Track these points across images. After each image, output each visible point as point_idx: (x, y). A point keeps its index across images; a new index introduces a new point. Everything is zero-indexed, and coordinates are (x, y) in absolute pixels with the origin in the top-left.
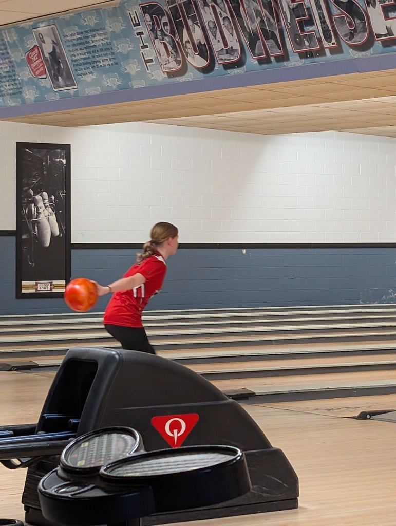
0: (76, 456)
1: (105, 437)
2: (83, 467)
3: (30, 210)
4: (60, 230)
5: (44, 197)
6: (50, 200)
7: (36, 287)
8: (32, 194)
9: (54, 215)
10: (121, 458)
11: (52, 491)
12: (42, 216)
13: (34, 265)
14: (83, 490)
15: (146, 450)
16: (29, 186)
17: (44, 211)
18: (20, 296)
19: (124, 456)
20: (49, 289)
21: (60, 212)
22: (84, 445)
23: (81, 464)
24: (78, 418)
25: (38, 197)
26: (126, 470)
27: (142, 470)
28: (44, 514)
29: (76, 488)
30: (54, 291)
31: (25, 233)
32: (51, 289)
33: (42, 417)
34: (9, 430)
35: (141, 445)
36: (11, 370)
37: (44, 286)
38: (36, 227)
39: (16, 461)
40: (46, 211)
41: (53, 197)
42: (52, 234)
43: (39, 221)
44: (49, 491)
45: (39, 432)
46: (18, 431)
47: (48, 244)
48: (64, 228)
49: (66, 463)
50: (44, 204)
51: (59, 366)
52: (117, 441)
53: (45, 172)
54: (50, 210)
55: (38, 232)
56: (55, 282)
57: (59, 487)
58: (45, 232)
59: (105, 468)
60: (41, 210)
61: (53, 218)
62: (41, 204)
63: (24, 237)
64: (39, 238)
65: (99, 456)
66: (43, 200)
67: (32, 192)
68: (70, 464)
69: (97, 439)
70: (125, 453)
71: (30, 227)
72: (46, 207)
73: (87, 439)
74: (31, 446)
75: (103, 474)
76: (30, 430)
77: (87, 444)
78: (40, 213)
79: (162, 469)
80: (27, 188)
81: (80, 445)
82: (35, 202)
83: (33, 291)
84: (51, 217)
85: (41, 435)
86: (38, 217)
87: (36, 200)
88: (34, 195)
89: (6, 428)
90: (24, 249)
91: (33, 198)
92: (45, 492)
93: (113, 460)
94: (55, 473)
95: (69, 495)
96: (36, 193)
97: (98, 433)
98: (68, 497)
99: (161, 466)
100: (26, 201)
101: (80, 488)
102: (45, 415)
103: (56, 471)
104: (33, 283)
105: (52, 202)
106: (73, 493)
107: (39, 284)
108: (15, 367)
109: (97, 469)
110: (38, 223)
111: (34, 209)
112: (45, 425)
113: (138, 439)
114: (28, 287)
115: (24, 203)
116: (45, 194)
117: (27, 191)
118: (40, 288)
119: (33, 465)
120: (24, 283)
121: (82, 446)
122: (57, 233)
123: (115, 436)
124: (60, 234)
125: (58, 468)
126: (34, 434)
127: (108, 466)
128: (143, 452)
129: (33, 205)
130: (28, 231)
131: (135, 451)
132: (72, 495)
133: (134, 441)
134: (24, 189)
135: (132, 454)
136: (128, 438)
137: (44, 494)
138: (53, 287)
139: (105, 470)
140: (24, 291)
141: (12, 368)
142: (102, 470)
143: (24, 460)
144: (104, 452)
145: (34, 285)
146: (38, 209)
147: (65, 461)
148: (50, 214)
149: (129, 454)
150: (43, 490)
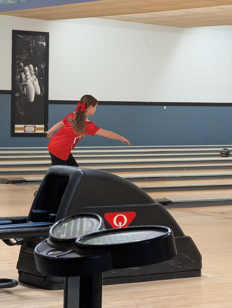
0: (59, 231)
1: (79, 220)
2: (64, 239)
3: (21, 77)
4: (41, 91)
5: (30, 68)
6: (35, 70)
7: (25, 129)
8: (23, 66)
9: (37, 81)
10: (89, 233)
11: (44, 253)
12: (29, 81)
13: (23, 114)
14: (64, 253)
15: (106, 228)
16: (20, 60)
17: (30, 77)
18: (14, 135)
19: (92, 231)
20: (33, 131)
21: (41, 78)
22: (65, 225)
23: (63, 236)
24: (56, 213)
25: (26, 68)
26: (93, 241)
27: (104, 241)
28: (38, 268)
29: (59, 252)
30: (37, 132)
31: (17, 93)
32: (35, 130)
33: (31, 212)
34: (9, 220)
35: (103, 225)
36: (8, 183)
37: (30, 129)
38: (25, 89)
39: (13, 240)
40: (32, 78)
41: (37, 68)
42: (36, 93)
43: (27, 84)
44: (41, 253)
45: (29, 222)
46: (15, 221)
47: (33, 100)
48: (43, 89)
49: (53, 236)
50: (31, 73)
51: (41, 181)
52: (87, 222)
53: (31, 51)
54: (35, 77)
55: (26, 92)
56: (37, 126)
57: (48, 251)
58: (31, 92)
59: (79, 239)
60: (28, 77)
61: (37, 83)
62: (28, 73)
63: (17, 95)
64: (26, 96)
65: (75, 232)
66: (30, 70)
67: (22, 64)
68: (55, 236)
69: (73, 221)
70: (92, 230)
71: (21, 88)
72: (32, 75)
73: (67, 220)
74: (23, 231)
75: (78, 243)
76: (23, 220)
77: (66, 224)
78: (27, 79)
79: (117, 241)
80: (19, 61)
81: (62, 224)
82: (24, 71)
83: (22, 132)
84: (35, 82)
85: (30, 224)
86: (26, 81)
87: (25, 70)
88: (23, 67)
89: (7, 219)
90: (17, 103)
91: (23, 69)
92: (39, 255)
93: (84, 234)
94: (45, 242)
95: (55, 256)
96: (25, 65)
97: (74, 217)
98: (54, 258)
99: (117, 239)
100: (18, 71)
101: (62, 252)
102: (33, 210)
103: (46, 241)
104: (23, 126)
105: (36, 72)
106: (58, 255)
107: (26, 127)
108: (11, 181)
109: (74, 240)
110: (26, 85)
111: (23, 76)
112: (33, 217)
113: (101, 221)
114: (19, 128)
115: (17, 72)
116: (31, 66)
117: (19, 63)
118: (27, 130)
119: (25, 244)
120: (16, 126)
121: (63, 225)
122: (39, 92)
123: (85, 219)
124: (41, 94)
125: (48, 239)
126: (26, 223)
127: (81, 238)
128: (104, 229)
129: (23, 73)
130: (19, 91)
131: (100, 229)
132: (57, 256)
133: (98, 222)
134: (17, 62)
135: (97, 231)
136: (94, 220)
137: (38, 255)
138: (36, 129)
139: (79, 241)
140: (16, 132)
141: (8, 182)
142: (77, 241)
143: (19, 240)
144: (78, 229)
145: (23, 128)
146: (26, 76)
147: (52, 234)
148: (34, 80)
149: (95, 230)
150: (38, 253)
